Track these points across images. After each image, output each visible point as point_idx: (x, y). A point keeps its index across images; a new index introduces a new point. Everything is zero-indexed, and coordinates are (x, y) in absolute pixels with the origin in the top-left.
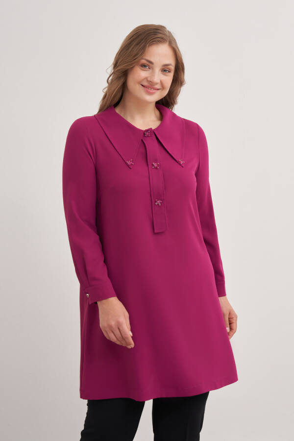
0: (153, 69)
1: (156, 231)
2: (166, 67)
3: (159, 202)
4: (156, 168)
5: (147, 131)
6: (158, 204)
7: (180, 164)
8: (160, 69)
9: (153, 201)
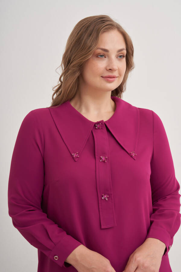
0: (109, 56)
1: (103, 227)
2: (120, 52)
3: (105, 197)
4: (104, 162)
5: (98, 123)
6: (105, 199)
7: (132, 157)
8: (116, 56)
9: (99, 195)
